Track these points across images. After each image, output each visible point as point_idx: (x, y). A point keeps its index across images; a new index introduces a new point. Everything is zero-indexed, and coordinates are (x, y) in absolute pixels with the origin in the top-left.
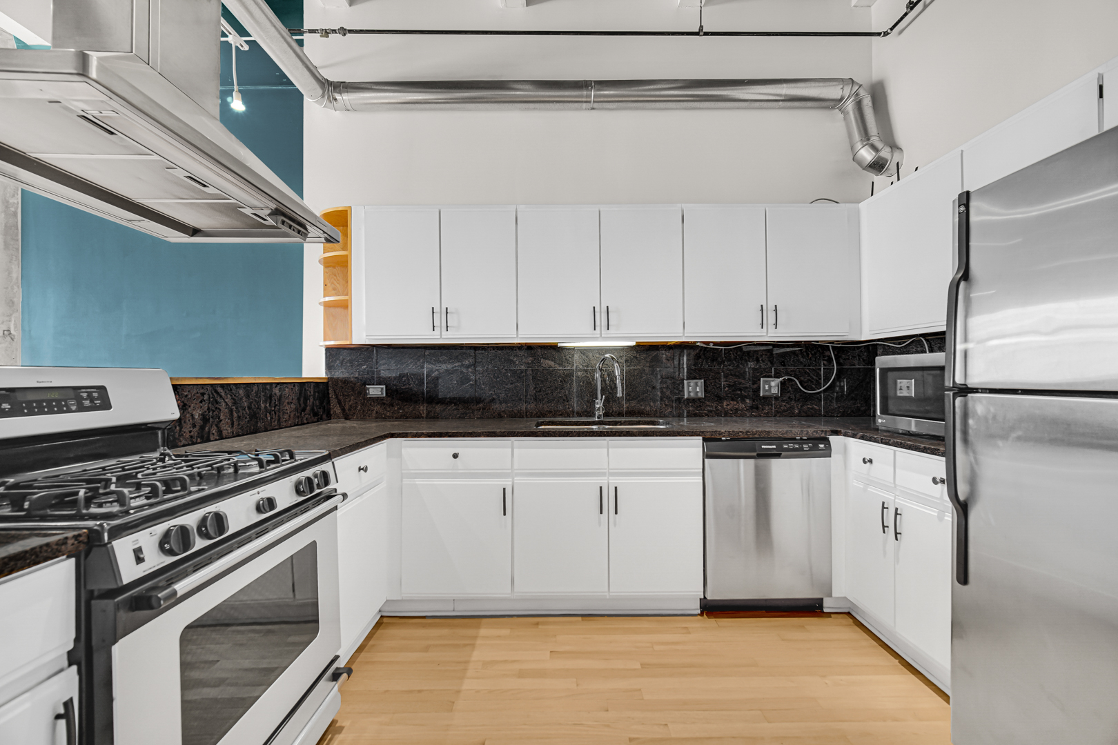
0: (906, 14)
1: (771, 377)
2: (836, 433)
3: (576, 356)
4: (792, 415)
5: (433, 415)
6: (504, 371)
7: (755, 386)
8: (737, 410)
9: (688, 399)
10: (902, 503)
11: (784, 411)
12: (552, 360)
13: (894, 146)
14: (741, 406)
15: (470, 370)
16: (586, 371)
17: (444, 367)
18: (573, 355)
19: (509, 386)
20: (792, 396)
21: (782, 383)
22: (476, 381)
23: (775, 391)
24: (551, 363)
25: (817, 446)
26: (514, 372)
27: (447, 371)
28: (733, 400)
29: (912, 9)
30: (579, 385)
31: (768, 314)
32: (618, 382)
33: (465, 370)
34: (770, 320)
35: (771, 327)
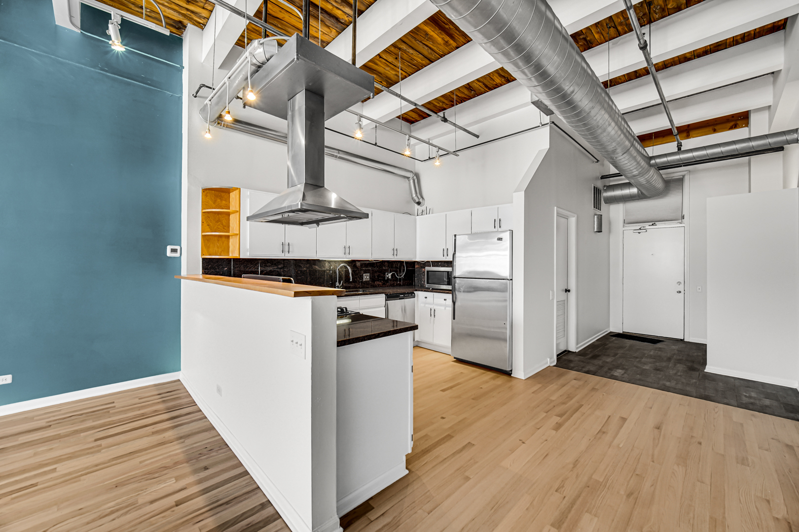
0: (428, 160)
1: (388, 272)
2: (416, 290)
3: (326, 264)
4: (394, 286)
6: (296, 270)
7: (384, 276)
8: (379, 285)
9: (364, 282)
10: (435, 307)
11: (392, 285)
12: (317, 266)
13: (422, 197)
14: (380, 283)
15: (282, 270)
17: (269, 269)
19: (299, 277)
20: (394, 279)
21: (392, 275)
23: (390, 277)
25: (411, 295)
26: (301, 271)
28: (378, 281)
29: (430, 159)
30: (329, 276)
31: (395, 251)
32: (351, 275)
33: (279, 270)
34: (395, 253)
35: (395, 256)
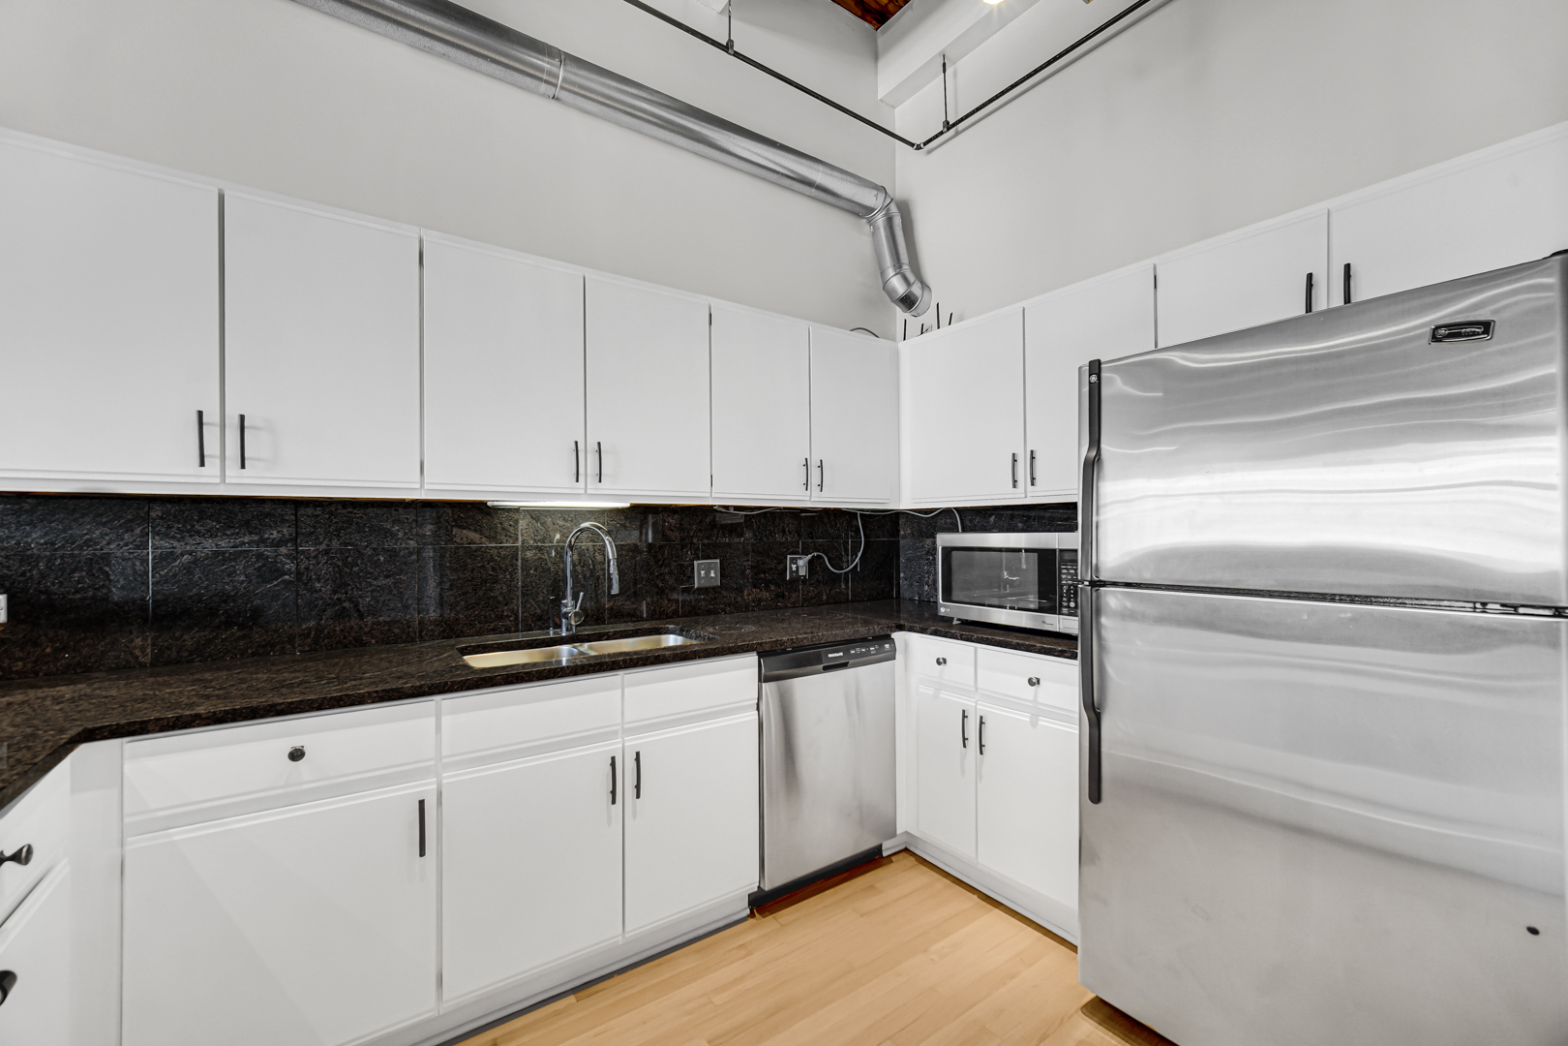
0: (941, 133)
1: (797, 553)
2: (901, 628)
3: (522, 524)
4: (820, 604)
5: (174, 655)
6: (369, 551)
7: (781, 567)
8: (760, 600)
9: (698, 589)
10: (985, 709)
11: (812, 598)
12: (475, 531)
13: (924, 285)
14: (766, 595)
15: (283, 550)
16: (540, 549)
17: (209, 545)
18: (517, 522)
19: (381, 581)
20: (821, 578)
21: (810, 562)
22: (299, 574)
23: (803, 572)
24: (475, 536)
27: (216, 554)
28: (755, 587)
29: (948, 129)
30: (528, 575)
31: (813, 471)
32: (613, 569)
33: (268, 551)
34: (815, 479)
35: (815, 489)
